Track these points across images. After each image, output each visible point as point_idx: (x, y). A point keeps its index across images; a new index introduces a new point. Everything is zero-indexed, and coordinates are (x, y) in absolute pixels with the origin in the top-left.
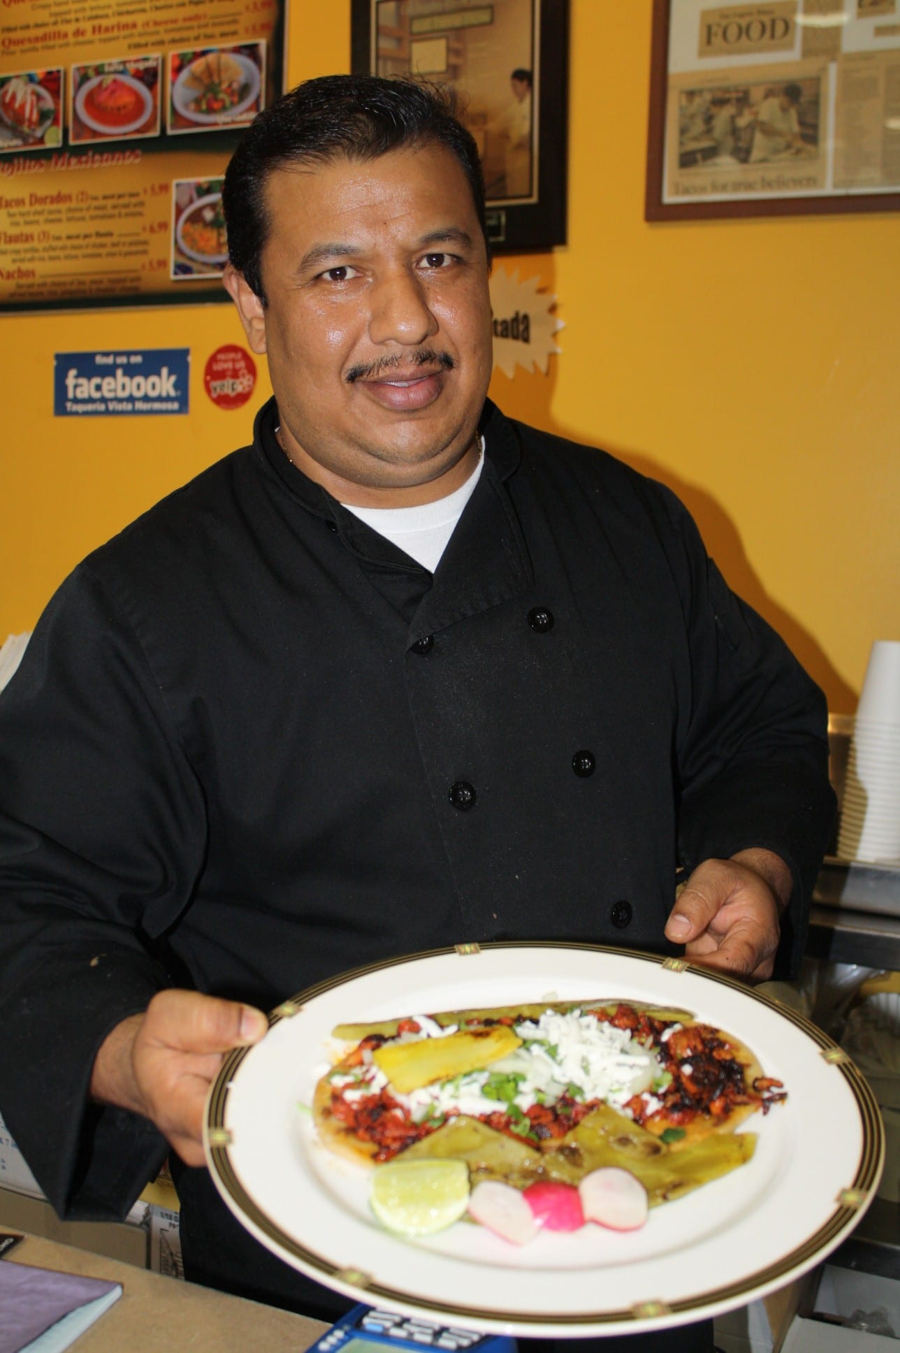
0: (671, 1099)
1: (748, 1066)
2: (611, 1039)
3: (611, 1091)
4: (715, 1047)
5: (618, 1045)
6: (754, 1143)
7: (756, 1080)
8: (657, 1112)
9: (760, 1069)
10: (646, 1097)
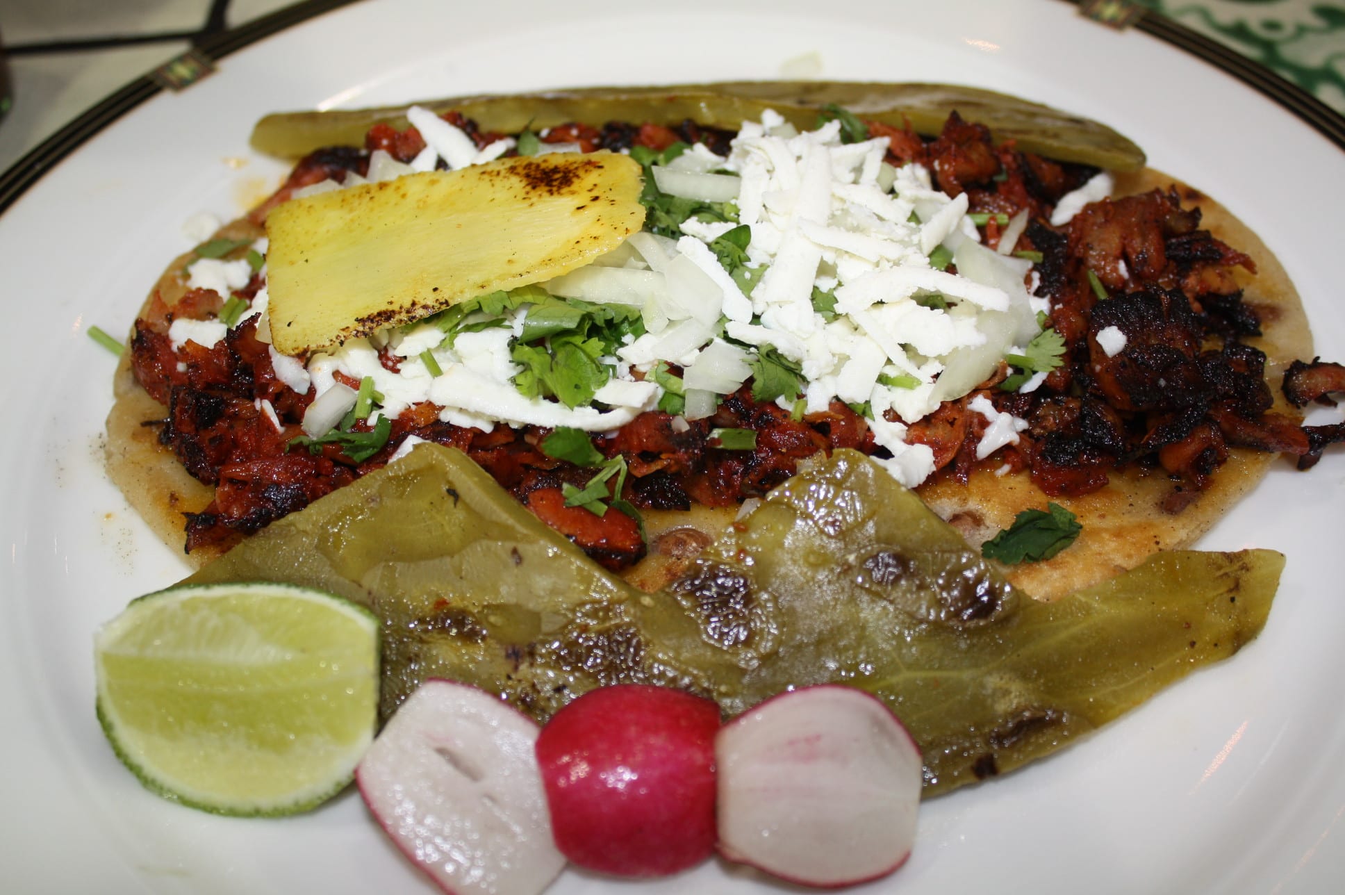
0: (1052, 418)
1: (1274, 312)
2: (914, 217)
3: (882, 380)
4: (1195, 259)
5: (929, 235)
6: (1272, 584)
7: (1297, 367)
8: (1005, 452)
9: (1304, 332)
10: (982, 404)
